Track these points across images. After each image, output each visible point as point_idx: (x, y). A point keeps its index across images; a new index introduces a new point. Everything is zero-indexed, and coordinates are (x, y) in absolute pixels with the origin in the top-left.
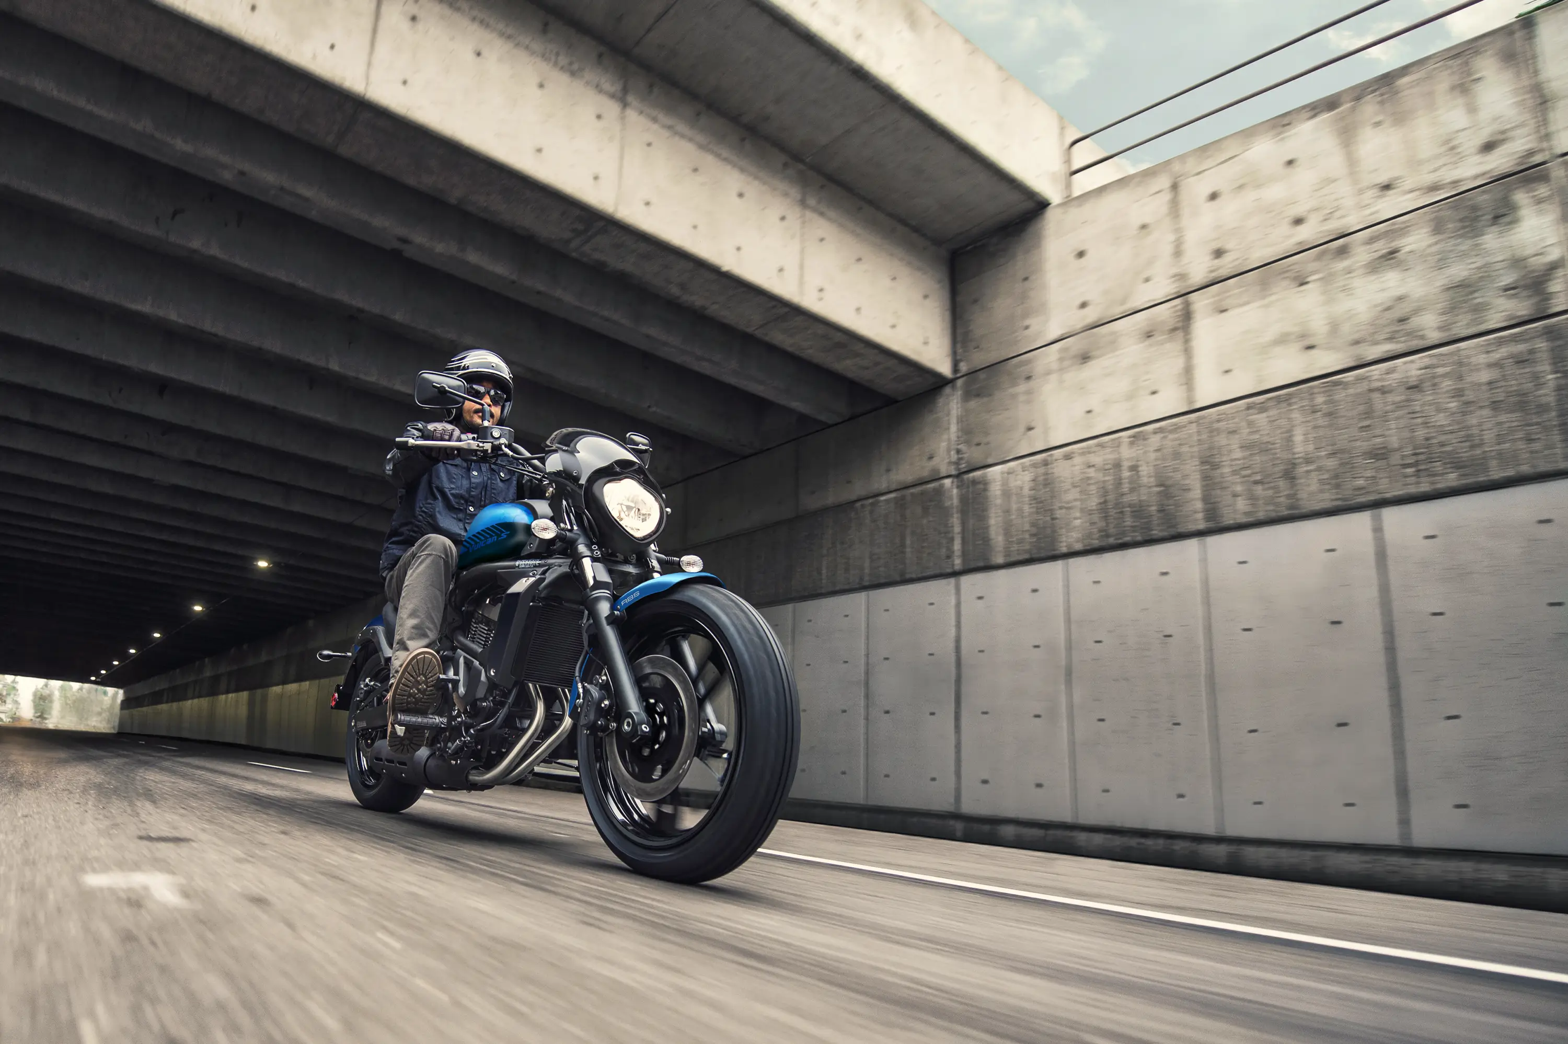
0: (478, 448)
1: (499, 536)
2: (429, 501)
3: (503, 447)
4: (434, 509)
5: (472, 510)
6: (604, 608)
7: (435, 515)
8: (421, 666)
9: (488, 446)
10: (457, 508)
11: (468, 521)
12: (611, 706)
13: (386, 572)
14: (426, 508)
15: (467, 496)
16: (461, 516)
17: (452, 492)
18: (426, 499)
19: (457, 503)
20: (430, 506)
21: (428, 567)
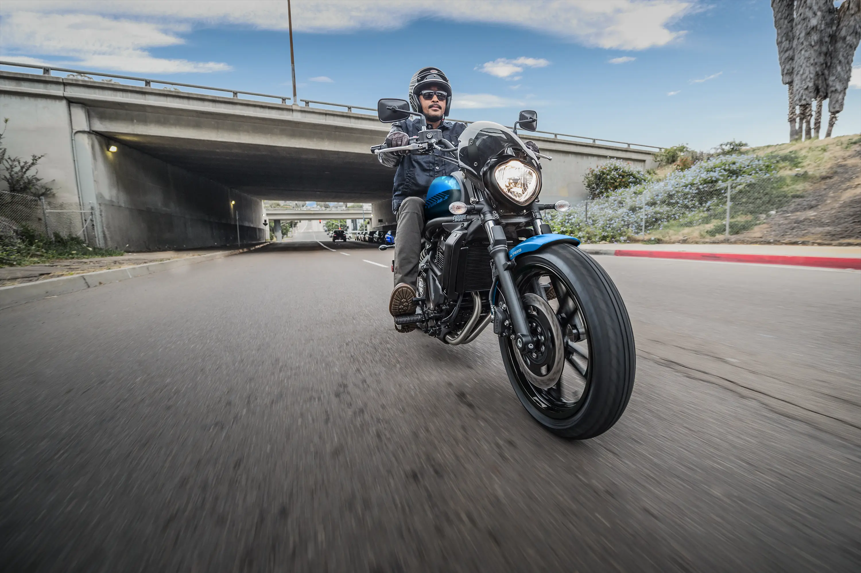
0: (418, 148)
1: (443, 198)
2: (411, 169)
3: (434, 144)
4: (414, 174)
5: (438, 169)
6: (501, 258)
7: (415, 177)
8: (401, 294)
9: (425, 145)
10: (428, 170)
11: (436, 176)
12: (510, 324)
13: (396, 212)
14: (409, 174)
15: (433, 161)
16: (431, 173)
17: (423, 160)
18: (409, 168)
19: (428, 166)
20: (412, 172)
21: (408, 220)
